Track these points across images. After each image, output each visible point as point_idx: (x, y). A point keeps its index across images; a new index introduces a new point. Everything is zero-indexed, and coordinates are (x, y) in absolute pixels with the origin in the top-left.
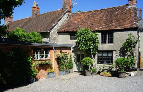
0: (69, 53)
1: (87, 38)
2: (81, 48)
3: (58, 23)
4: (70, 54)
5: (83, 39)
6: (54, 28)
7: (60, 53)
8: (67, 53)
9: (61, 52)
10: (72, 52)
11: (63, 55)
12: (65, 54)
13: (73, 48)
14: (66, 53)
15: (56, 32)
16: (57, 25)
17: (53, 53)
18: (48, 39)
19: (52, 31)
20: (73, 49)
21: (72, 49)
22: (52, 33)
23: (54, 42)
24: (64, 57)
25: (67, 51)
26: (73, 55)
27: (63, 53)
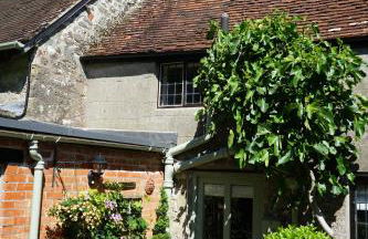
0: (150, 192)
1: (298, 74)
2: (241, 156)
3: (85, 9)
4: (156, 195)
5: (262, 90)
6: (65, 31)
7: (87, 192)
8: (139, 191)
9: (95, 182)
10: (169, 182)
11: (112, 205)
12: (126, 194)
13: (176, 157)
14: (129, 186)
15: (77, 57)
16: (80, 19)
17: (30, 188)
18: (20, 98)
19: (48, 49)
20: (178, 166)
21: (172, 167)
22: (45, 62)
23: (55, 116)
24: (117, 218)
25: (141, 178)
26: (177, 200)
27: (114, 187)
